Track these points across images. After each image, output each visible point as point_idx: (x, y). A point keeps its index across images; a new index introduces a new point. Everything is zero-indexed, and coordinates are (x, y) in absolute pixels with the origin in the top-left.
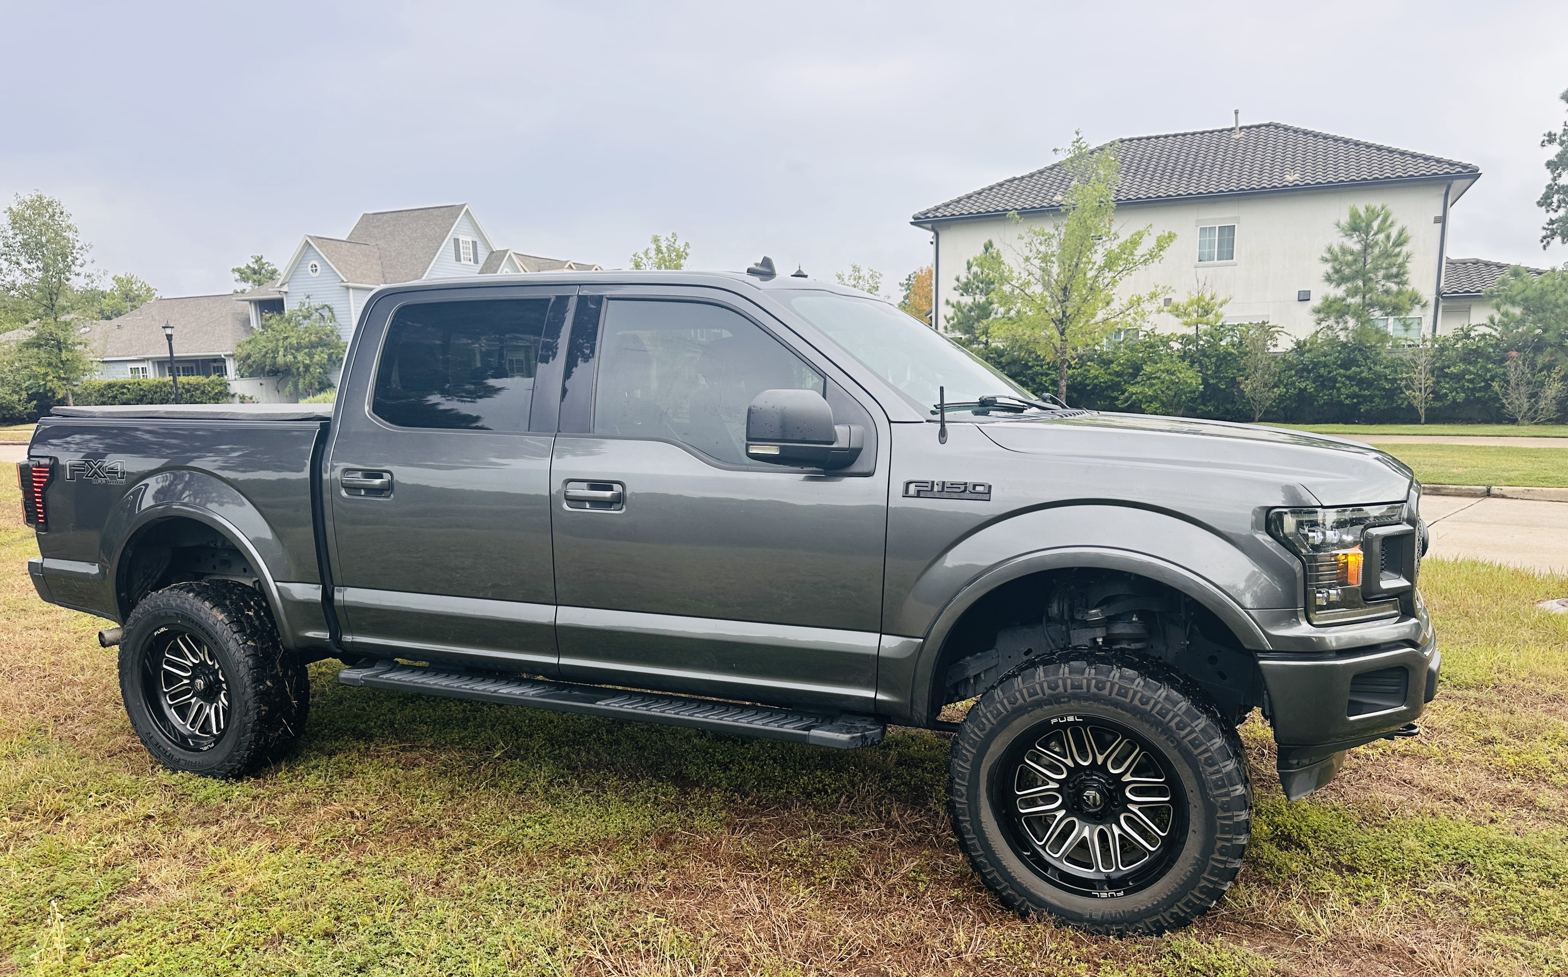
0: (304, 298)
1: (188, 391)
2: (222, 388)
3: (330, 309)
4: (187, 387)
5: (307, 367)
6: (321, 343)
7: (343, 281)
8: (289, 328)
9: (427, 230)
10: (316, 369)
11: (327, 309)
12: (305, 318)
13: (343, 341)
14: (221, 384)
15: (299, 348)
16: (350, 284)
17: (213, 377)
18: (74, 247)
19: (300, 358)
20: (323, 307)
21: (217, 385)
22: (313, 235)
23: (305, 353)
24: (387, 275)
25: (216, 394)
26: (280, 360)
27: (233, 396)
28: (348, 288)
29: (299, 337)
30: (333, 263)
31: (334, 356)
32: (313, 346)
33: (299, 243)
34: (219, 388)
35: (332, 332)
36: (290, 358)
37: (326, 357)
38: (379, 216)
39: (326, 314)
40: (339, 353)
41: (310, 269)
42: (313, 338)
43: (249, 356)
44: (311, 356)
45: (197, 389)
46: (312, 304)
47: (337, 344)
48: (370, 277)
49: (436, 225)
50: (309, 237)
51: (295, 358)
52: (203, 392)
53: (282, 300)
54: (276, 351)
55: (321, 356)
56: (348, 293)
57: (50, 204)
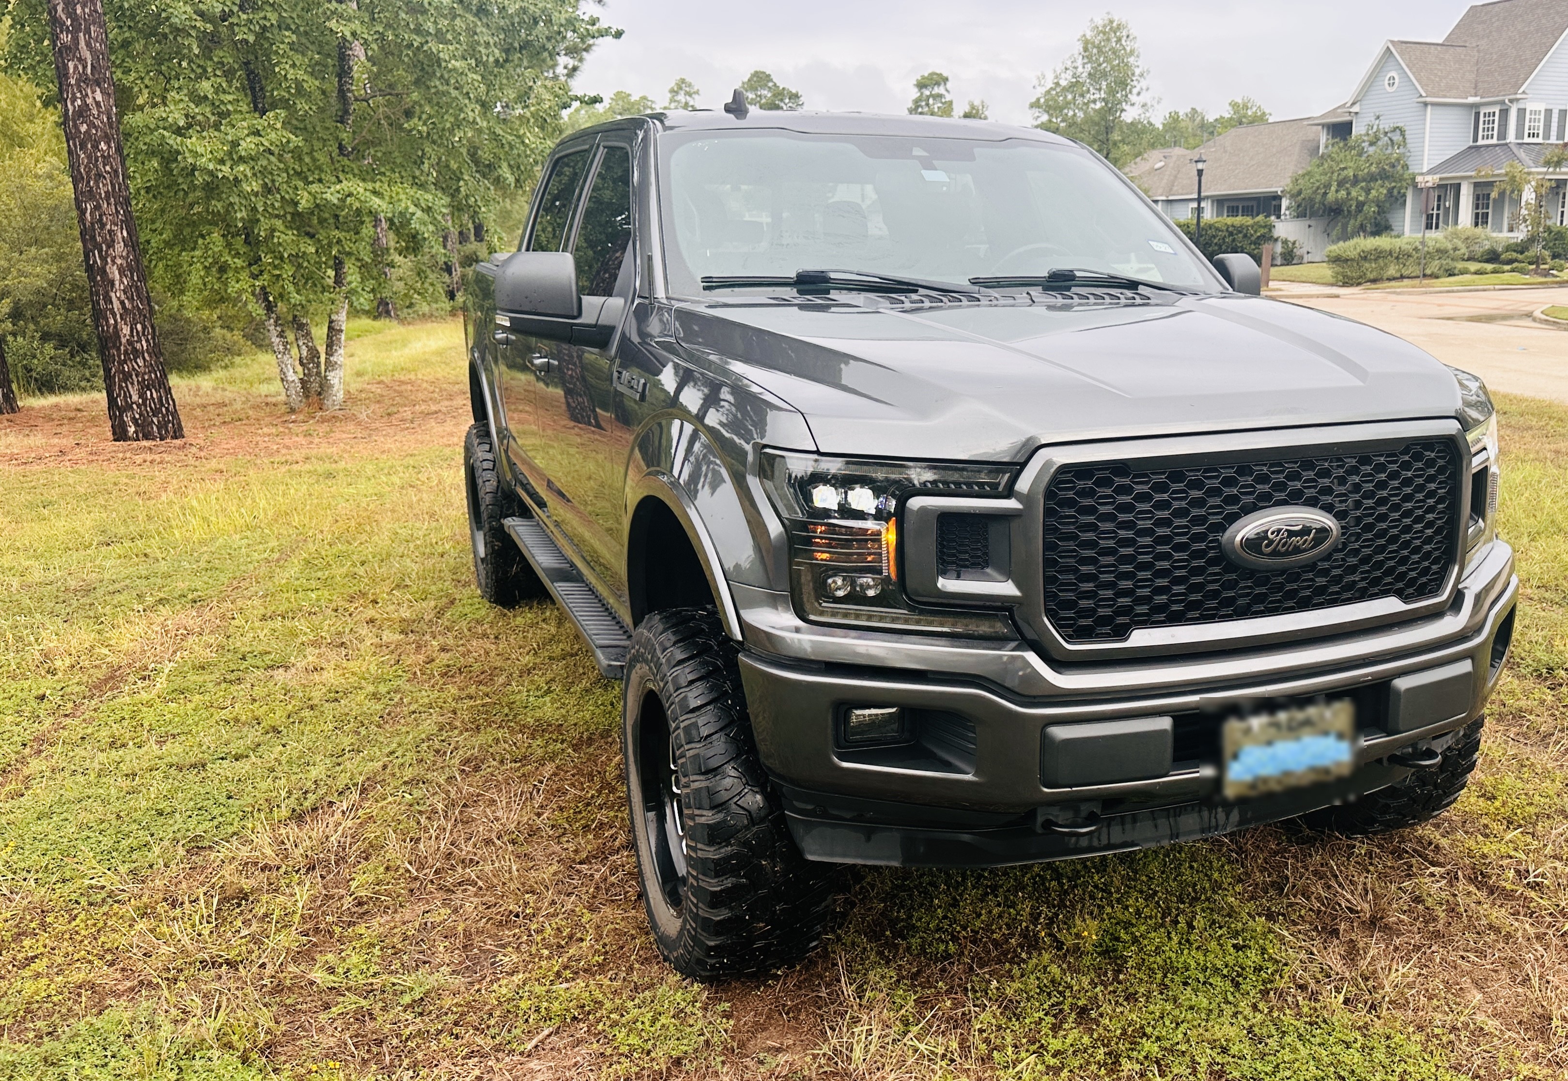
0: (1373, 119)
1: (1231, 234)
2: (1266, 230)
3: (1402, 133)
4: (1231, 229)
5: (1360, 205)
6: (1384, 176)
7: (1421, 96)
8: (1349, 157)
9: (1544, 21)
10: (1370, 207)
11: (1398, 132)
12: (1372, 144)
13: (1410, 171)
14: (1265, 226)
15: (1356, 181)
16: (1429, 99)
17: (1260, 218)
18: (1133, 74)
19: (1354, 194)
20: (1394, 130)
21: (1261, 226)
22: (1396, 39)
23: (1362, 188)
24: (1480, 85)
25: (1258, 237)
26: (1331, 196)
27: (1276, 240)
28: (1426, 104)
29: (1358, 168)
30: (1413, 74)
31: (1395, 192)
32: (1372, 178)
33: (1378, 50)
34: (1262, 231)
35: (1398, 160)
36: (1343, 193)
37: (1385, 192)
38: (1490, 7)
39: (1397, 137)
40: (1401, 188)
41: (1386, 82)
42: (1373, 168)
43: (1300, 192)
44: (1368, 191)
45: (1240, 232)
46: (1381, 127)
47: (1402, 175)
48: (1458, 88)
49: (1558, 13)
50: (1392, 42)
51: (1348, 194)
52: (1245, 236)
53: (1351, 123)
54: (1328, 186)
55: (1379, 191)
56: (1425, 111)
57: (1119, 27)
